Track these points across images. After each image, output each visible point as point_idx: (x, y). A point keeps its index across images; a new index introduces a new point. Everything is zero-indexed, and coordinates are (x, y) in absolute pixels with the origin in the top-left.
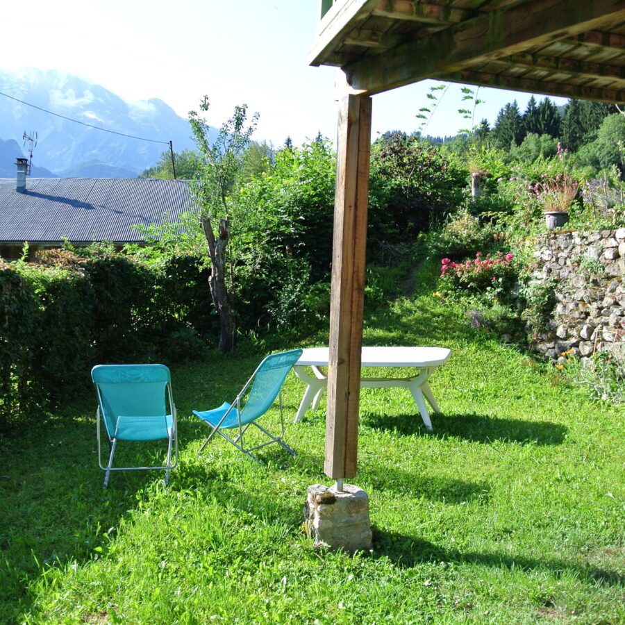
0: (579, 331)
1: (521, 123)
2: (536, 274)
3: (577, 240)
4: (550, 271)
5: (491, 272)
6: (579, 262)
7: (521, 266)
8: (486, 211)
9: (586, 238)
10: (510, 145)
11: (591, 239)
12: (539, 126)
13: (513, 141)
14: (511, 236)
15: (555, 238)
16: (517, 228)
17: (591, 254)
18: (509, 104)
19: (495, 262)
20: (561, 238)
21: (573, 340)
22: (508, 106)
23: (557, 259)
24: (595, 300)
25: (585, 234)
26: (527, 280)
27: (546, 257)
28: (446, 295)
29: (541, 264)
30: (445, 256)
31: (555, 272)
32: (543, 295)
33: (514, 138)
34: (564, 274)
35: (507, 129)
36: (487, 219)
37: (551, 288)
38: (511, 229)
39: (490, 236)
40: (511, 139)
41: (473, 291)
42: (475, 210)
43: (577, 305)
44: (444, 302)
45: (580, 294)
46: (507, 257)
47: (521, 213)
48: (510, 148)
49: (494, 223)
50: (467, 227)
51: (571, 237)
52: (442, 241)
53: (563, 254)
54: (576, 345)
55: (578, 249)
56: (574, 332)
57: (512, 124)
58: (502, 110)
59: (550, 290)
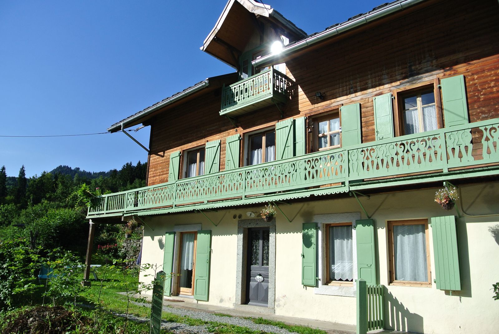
0: (131, 263)
1: (133, 173)
2: (122, 249)
3: (132, 242)
4: (125, 249)
5: (111, 248)
6: (132, 247)
7: (119, 247)
8: (111, 232)
9: (134, 241)
10: (127, 183)
11: (135, 241)
12: (141, 176)
13: (128, 182)
14: (117, 239)
15: (127, 241)
16: (119, 237)
17: (135, 245)
18: (128, 163)
19: (112, 246)
20: (129, 241)
21: (130, 265)
22: (127, 164)
23: (127, 246)
24: (134, 256)
25: (134, 240)
26: (120, 251)
27: (125, 246)
28: (99, 254)
29: (124, 247)
30: (99, 244)
31: (127, 249)
32: (123, 255)
33: (129, 180)
34: (129, 249)
35: (126, 175)
36: (111, 234)
37: (125, 253)
38: (117, 237)
39: (111, 238)
40: (128, 180)
41: (106, 254)
42: (108, 231)
43: (131, 257)
44: (98, 256)
45: (132, 254)
46: (116, 245)
47: (120, 233)
48: (127, 185)
49: (113, 235)
50: (105, 236)
51: (131, 241)
52: (98, 239)
53: (129, 245)
54: (130, 266)
55: (132, 244)
56: (130, 263)
57: (128, 173)
58: (124, 166)
59: (125, 254)
